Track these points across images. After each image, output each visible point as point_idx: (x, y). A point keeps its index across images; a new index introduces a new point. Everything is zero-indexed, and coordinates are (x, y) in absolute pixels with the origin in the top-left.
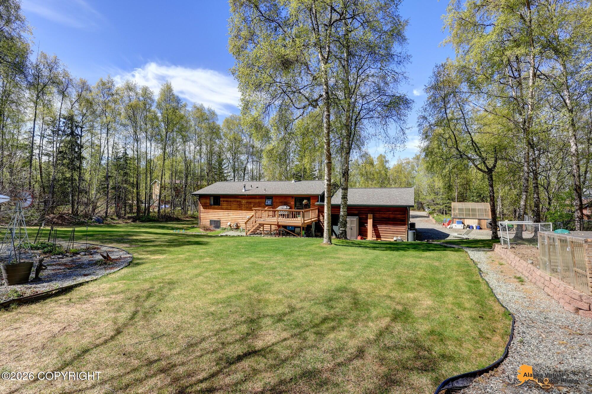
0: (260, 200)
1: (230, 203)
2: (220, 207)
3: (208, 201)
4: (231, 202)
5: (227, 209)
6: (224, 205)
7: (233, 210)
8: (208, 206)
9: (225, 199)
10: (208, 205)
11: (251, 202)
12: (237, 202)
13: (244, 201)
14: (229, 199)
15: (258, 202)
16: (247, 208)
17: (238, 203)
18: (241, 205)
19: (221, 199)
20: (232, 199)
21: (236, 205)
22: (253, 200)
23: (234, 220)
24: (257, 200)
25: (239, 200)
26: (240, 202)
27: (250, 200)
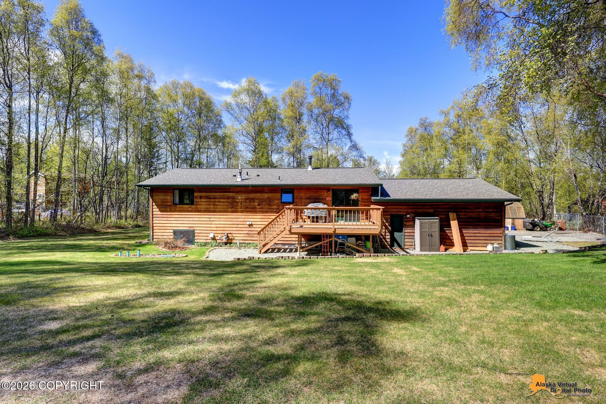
0: (271, 195)
1: (213, 200)
2: (193, 207)
3: (169, 198)
4: (215, 198)
5: (207, 211)
6: (203, 204)
7: (220, 212)
8: (170, 206)
9: (203, 194)
10: (169, 204)
11: (253, 199)
12: (228, 198)
13: (240, 197)
14: (212, 194)
15: (268, 198)
16: (247, 208)
17: (230, 201)
18: (235, 204)
19: (196, 194)
20: (218, 194)
21: (226, 204)
22: (258, 195)
23: (221, 229)
24: (266, 195)
25: (231, 194)
26: (233, 198)
27: (252, 196)
